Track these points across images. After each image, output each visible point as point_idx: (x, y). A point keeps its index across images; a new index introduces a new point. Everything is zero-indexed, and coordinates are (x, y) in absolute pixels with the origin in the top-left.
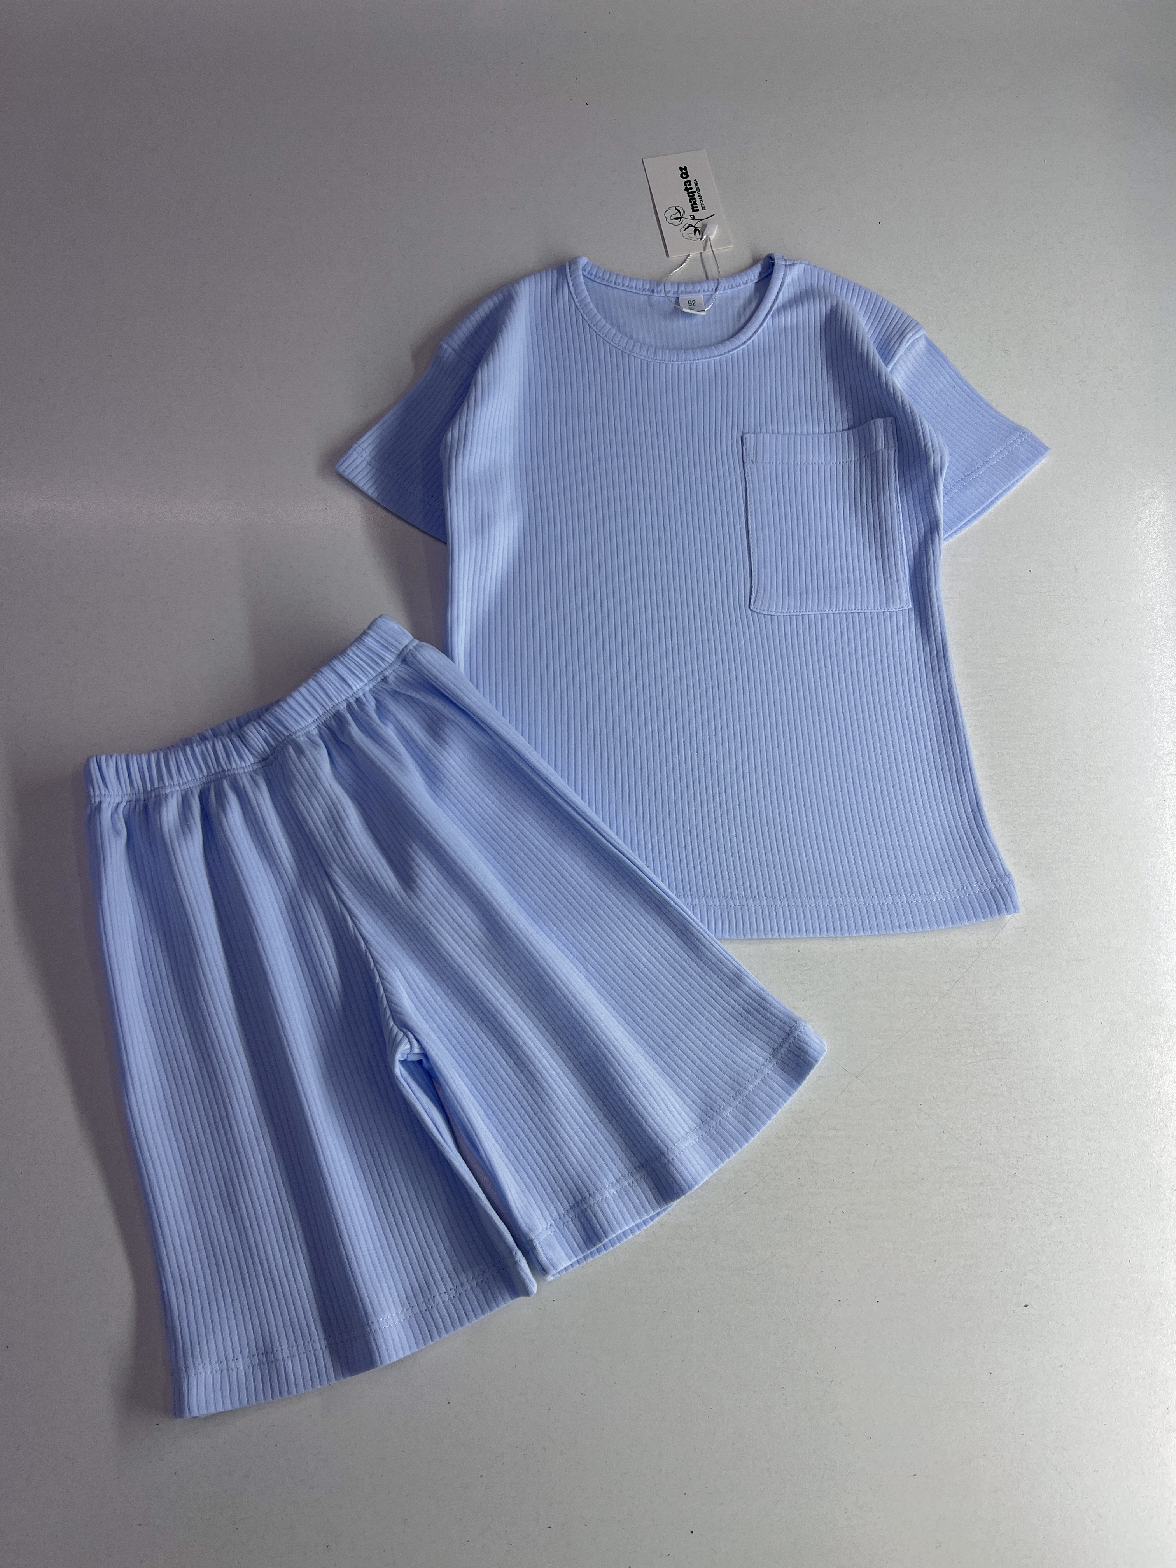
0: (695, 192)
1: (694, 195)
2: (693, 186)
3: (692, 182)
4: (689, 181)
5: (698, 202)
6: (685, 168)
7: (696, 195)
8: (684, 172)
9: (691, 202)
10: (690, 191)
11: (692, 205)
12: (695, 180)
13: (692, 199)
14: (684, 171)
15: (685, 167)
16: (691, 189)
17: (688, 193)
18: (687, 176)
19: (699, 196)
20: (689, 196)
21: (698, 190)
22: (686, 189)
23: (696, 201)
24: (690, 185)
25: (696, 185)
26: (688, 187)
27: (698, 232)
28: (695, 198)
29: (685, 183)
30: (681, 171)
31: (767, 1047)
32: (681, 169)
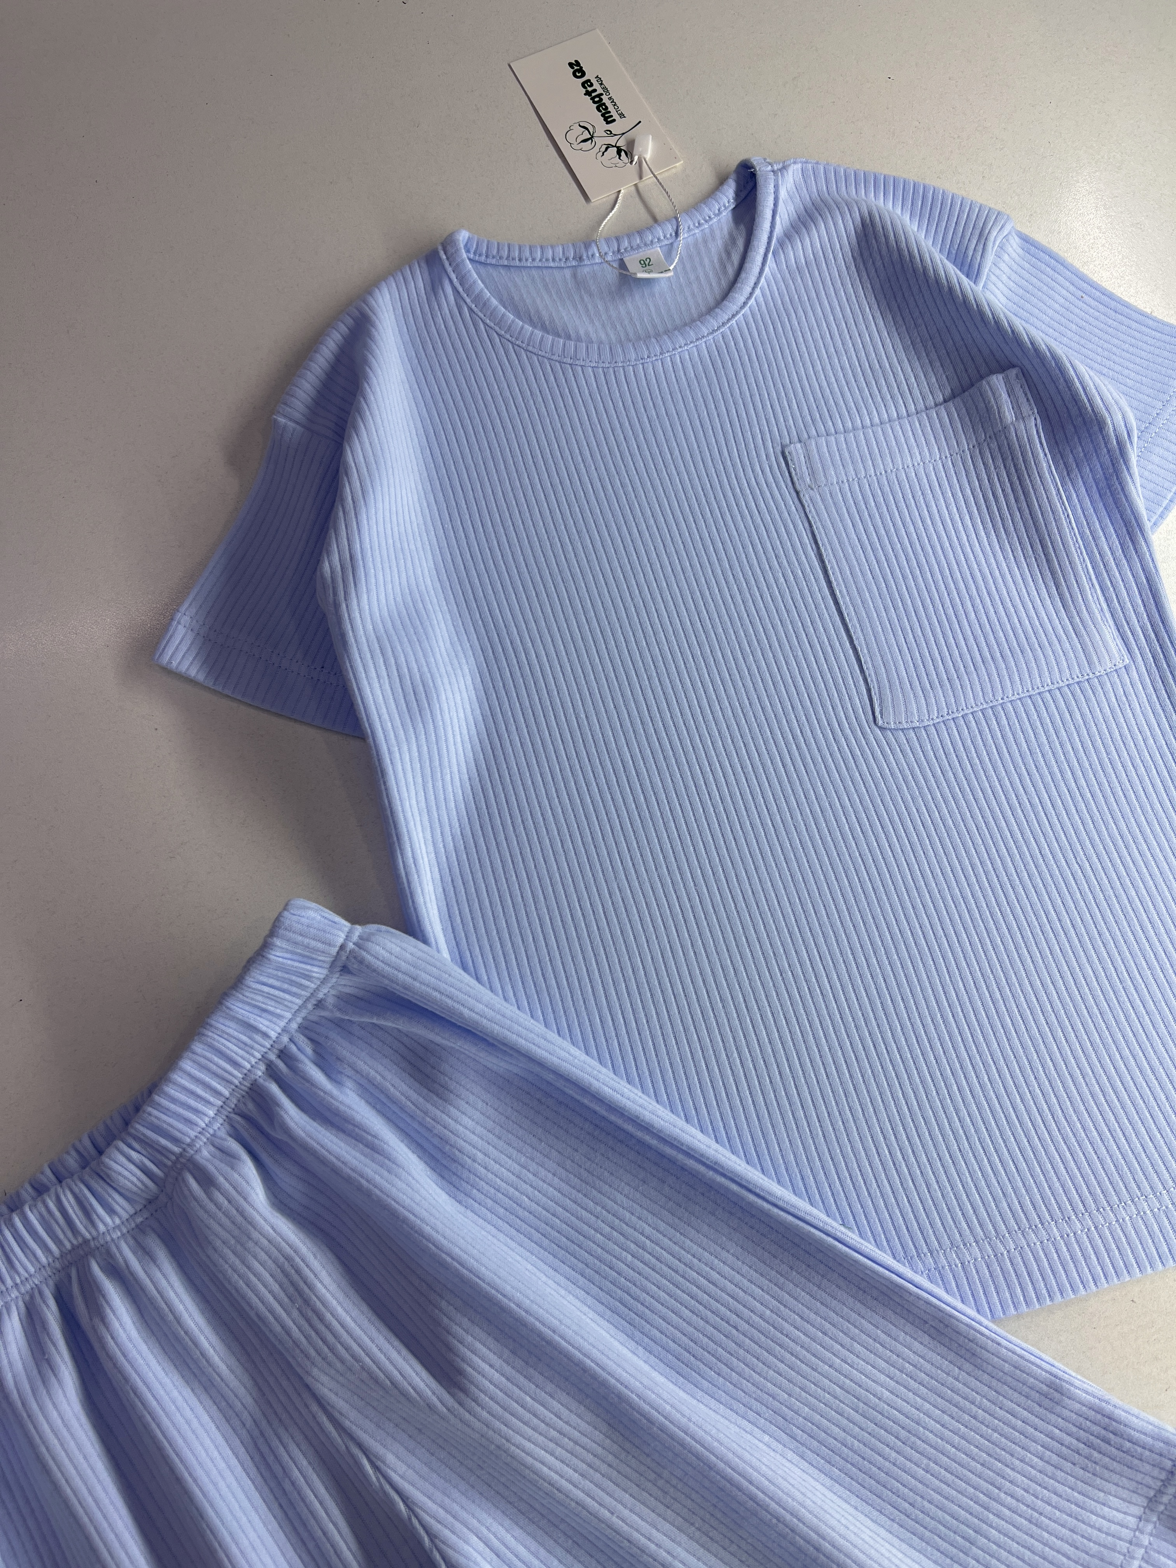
0: (602, 94)
1: (601, 100)
2: (596, 86)
3: (594, 81)
4: (589, 81)
5: (611, 108)
6: (577, 63)
7: (605, 99)
8: (577, 70)
9: (600, 111)
10: (593, 95)
11: (603, 115)
12: (597, 77)
13: (600, 106)
14: (576, 68)
15: (576, 61)
16: (595, 90)
17: (593, 99)
18: (583, 74)
19: (610, 98)
20: (594, 102)
21: (605, 89)
22: (588, 93)
23: (607, 108)
24: (592, 85)
25: (601, 84)
26: (590, 89)
27: (623, 153)
28: (604, 104)
29: (583, 85)
30: (572, 68)
31: (1135, 1498)
32: (571, 65)
